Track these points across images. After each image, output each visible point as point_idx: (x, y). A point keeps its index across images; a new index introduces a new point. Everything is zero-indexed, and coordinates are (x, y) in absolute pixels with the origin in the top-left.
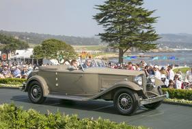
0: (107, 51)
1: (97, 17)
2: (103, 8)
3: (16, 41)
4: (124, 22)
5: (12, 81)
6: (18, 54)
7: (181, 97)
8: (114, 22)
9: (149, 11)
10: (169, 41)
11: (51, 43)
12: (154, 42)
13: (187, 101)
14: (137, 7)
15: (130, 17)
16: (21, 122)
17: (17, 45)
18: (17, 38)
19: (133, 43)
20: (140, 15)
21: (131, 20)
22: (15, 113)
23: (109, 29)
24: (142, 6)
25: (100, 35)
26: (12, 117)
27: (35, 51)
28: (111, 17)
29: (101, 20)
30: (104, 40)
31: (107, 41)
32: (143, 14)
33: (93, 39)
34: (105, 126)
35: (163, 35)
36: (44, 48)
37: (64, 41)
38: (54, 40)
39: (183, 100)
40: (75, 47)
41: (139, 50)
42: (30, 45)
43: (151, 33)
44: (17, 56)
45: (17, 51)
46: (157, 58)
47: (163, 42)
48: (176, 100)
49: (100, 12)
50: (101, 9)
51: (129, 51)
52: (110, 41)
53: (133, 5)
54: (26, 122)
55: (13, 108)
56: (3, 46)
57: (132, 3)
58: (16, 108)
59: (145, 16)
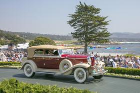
0: (76, 44)
1: (70, 22)
3: (18, 38)
4: (87, 25)
5: (15, 64)
6: (19, 46)
7: (124, 73)
8: (80, 25)
10: (117, 37)
11: (40, 39)
12: (107, 38)
13: (128, 75)
14: (96, 15)
15: (92, 22)
17: (18, 41)
18: (18, 36)
19: (94, 39)
20: (98, 21)
21: (92, 24)
22: (16, 85)
23: (78, 30)
24: (99, 14)
25: (72, 33)
26: (14, 86)
27: (30, 44)
28: (78, 22)
29: (72, 24)
30: (75, 37)
32: (100, 20)
33: (67, 36)
34: (74, 92)
36: (35, 43)
37: (48, 38)
38: (42, 38)
39: (126, 75)
40: (56, 42)
41: (98, 43)
42: (27, 40)
43: (105, 32)
44: (19, 48)
45: (18, 45)
46: (109, 48)
47: (113, 38)
48: (121, 75)
49: (72, 19)
50: (73, 17)
51: (91, 44)
52: (78, 37)
53: (93, 14)
54: (23, 90)
55: (15, 81)
56: (9, 41)
57: (93, 12)
58: (17, 81)
59: (101, 20)
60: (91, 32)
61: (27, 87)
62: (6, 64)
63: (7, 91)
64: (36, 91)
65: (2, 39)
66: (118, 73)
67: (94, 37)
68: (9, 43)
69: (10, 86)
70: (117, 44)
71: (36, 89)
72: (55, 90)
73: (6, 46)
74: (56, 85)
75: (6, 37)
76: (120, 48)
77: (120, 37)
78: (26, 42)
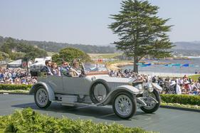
0: (121, 58)
1: (113, 26)
2: (118, 17)
3: (36, 50)
4: (138, 30)
6: (37, 62)
7: (194, 103)
8: (128, 31)
9: (163, 19)
10: (183, 49)
11: (68, 51)
12: (168, 50)
14: (152, 16)
15: (145, 26)
16: (39, 126)
18: (36, 47)
19: (148, 51)
20: (154, 24)
21: (146, 29)
22: (33, 119)
23: (124, 38)
24: (157, 15)
25: (115, 43)
27: (52, 58)
28: (125, 26)
29: (116, 29)
30: (119, 48)
31: (122, 49)
32: (157, 22)
33: (108, 47)
34: (118, 130)
35: (177, 43)
36: (61, 57)
37: (80, 50)
38: (70, 49)
39: (197, 106)
40: (91, 55)
41: (154, 58)
42: (48, 53)
43: (165, 41)
44: (37, 64)
45: (36, 59)
47: (177, 50)
48: (189, 106)
49: (115, 21)
50: (116, 19)
51: (143, 59)
52: (125, 49)
53: (148, 14)
54: (43, 126)
55: (31, 113)
56: (23, 54)
57: (147, 12)
58: (34, 113)
59: (159, 24)
60: (145, 42)
61: (49, 122)
62: (19, 88)
63: (19, 127)
64: (62, 128)
65: (13, 51)
66: (185, 104)
67: (148, 48)
68: (22, 56)
69: (24, 121)
70: (183, 59)
71: (62, 125)
72: (91, 127)
73: (19, 62)
74: (91, 120)
75: (19, 49)
76: (187, 65)
77: (188, 49)
78: (47, 56)
